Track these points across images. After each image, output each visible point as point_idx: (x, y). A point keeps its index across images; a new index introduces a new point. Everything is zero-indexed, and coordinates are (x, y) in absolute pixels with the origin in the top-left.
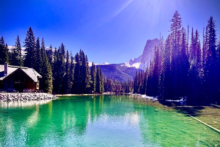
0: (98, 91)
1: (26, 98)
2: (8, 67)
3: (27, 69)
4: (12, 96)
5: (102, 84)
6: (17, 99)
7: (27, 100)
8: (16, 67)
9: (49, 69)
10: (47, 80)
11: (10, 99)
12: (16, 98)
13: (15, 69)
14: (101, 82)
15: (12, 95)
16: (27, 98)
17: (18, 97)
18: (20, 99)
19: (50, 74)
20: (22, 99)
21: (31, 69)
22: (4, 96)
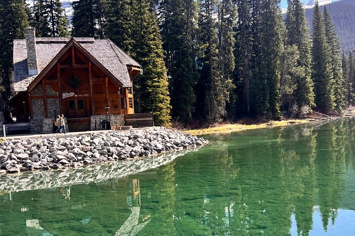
0: (322, 106)
1: (109, 151)
2: (38, 43)
3: (91, 42)
4: (65, 145)
5: (336, 75)
6: (80, 154)
7: (115, 156)
8: (60, 40)
9: (154, 39)
10: (151, 79)
11: (61, 155)
12: (76, 150)
13: (56, 49)
14: (334, 69)
15: (62, 141)
16: (112, 149)
17: (83, 150)
18: (89, 153)
19: (159, 56)
20: (97, 155)
21: (104, 42)
22: (38, 147)
